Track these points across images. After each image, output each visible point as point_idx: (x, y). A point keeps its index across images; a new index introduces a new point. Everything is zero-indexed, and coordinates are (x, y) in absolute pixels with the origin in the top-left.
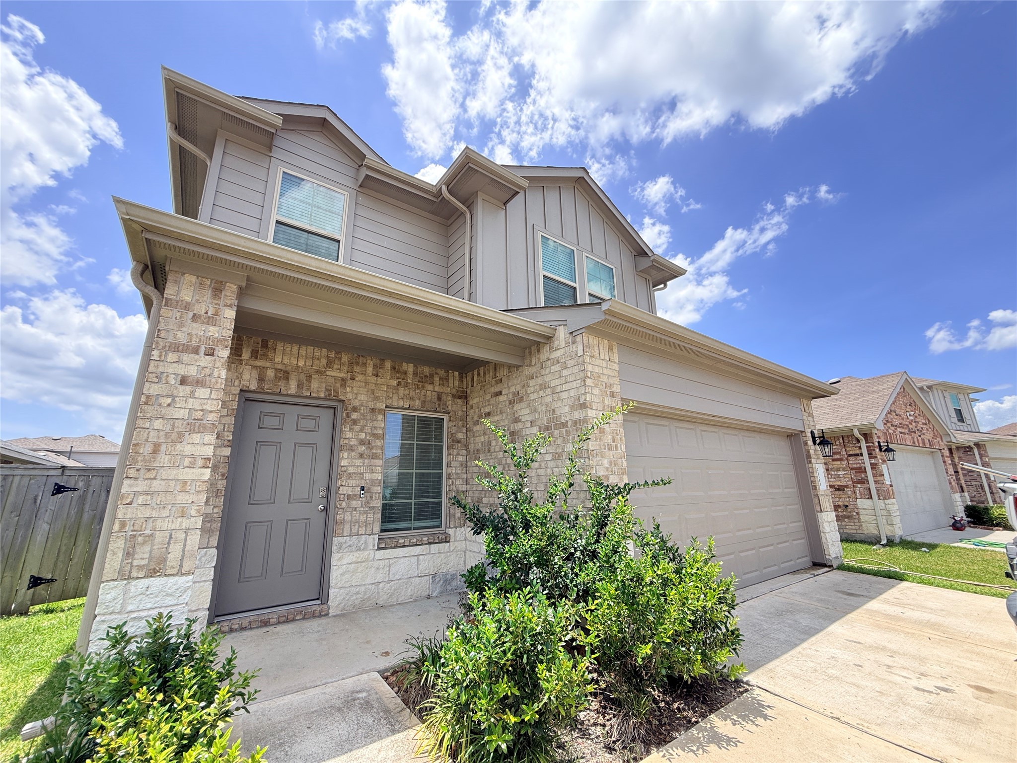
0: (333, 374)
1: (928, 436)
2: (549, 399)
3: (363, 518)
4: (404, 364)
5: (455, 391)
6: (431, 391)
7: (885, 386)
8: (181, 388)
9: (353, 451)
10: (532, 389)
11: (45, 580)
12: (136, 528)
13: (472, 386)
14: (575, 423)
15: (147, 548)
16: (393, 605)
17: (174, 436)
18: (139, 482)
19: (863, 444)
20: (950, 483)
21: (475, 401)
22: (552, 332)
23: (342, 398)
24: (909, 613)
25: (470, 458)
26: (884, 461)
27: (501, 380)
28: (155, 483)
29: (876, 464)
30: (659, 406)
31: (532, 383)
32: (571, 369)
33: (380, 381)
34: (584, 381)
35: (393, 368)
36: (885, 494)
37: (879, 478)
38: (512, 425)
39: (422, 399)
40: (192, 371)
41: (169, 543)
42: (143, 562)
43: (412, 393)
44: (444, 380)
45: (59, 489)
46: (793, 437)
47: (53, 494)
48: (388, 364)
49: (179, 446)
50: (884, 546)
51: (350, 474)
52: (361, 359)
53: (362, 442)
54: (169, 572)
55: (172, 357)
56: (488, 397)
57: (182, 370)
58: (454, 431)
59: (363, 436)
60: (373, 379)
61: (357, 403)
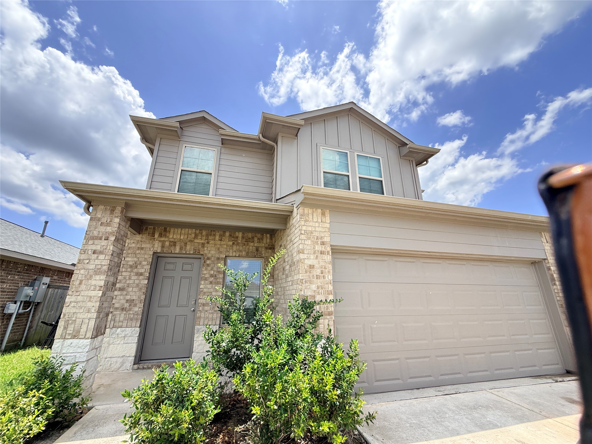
0: (198, 241)
2: (292, 248)
3: (211, 316)
4: (237, 233)
5: (267, 245)
6: (252, 246)
8: (93, 255)
9: (206, 280)
10: (288, 242)
12: (69, 317)
13: (276, 242)
14: (297, 262)
15: (73, 326)
17: (88, 277)
18: (73, 297)
21: (276, 250)
23: (202, 253)
27: (282, 238)
28: (79, 297)
32: (297, 230)
33: (223, 243)
34: (300, 236)
35: (230, 236)
39: (247, 251)
40: (98, 248)
41: (82, 324)
42: (71, 332)
43: (241, 248)
44: (260, 240)
46: (537, 264)
48: (227, 234)
49: (90, 281)
51: (204, 292)
53: (212, 276)
54: (81, 337)
55: (91, 242)
56: (279, 248)
57: (94, 248)
59: (212, 272)
60: (219, 242)
61: (209, 255)
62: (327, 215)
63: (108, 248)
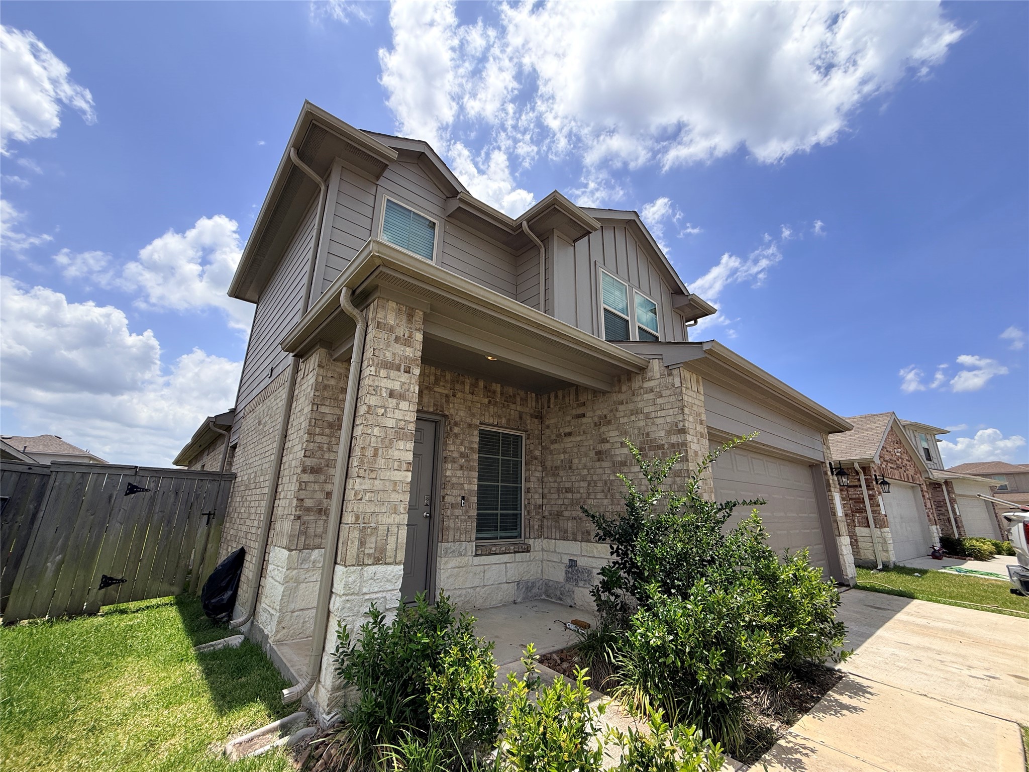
0: (439, 390)
1: (911, 472)
2: (642, 423)
3: (463, 525)
4: (494, 384)
5: (532, 411)
6: (515, 409)
7: (877, 425)
8: (390, 400)
9: (455, 462)
10: (622, 414)
11: (116, 580)
12: (366, 521)
13: (549, 407)
14: (673, 445)
15: (373, 539)
16: (487, 609)
17: (387, 441)
18: (366, 480)
19: (862, 477)
20: (929, 516)
21: (552, 421)
22: (646, 364)
23: (446, 413)
24: (933, 624)
25: (546, 475)
26: (880, 493)
27: (584, 404)
28: (377, 482)
29: (873, 496)
31: (621, 408)
32: (667, 398)
33: (475, 398)
34: (682, 409)
35: (485, 387)
36: (881, 523)
37: (876, 508)
38: (599, 445)
39: (508, 417)
40: (396, 386)
41: (387, 535)
42: (372, 551)
43: (500, 412)
44: (524, 400)
45: (132, 489)
46: (814, 467)
47: (127, 494)
48: (481, 384)
49: (390, 450)
50: (880, 570)
51: (453, 484)
52: (461, 377)
53: (462, 455)
54: (388, 560)
55: (383, 373)
56: (569, 418)
57: (390, 385)
58: (531, 448)
59: (462, 449)
60: (469, 397)
61: (458, 419)
62: (701, 384)
63: (412, 389)
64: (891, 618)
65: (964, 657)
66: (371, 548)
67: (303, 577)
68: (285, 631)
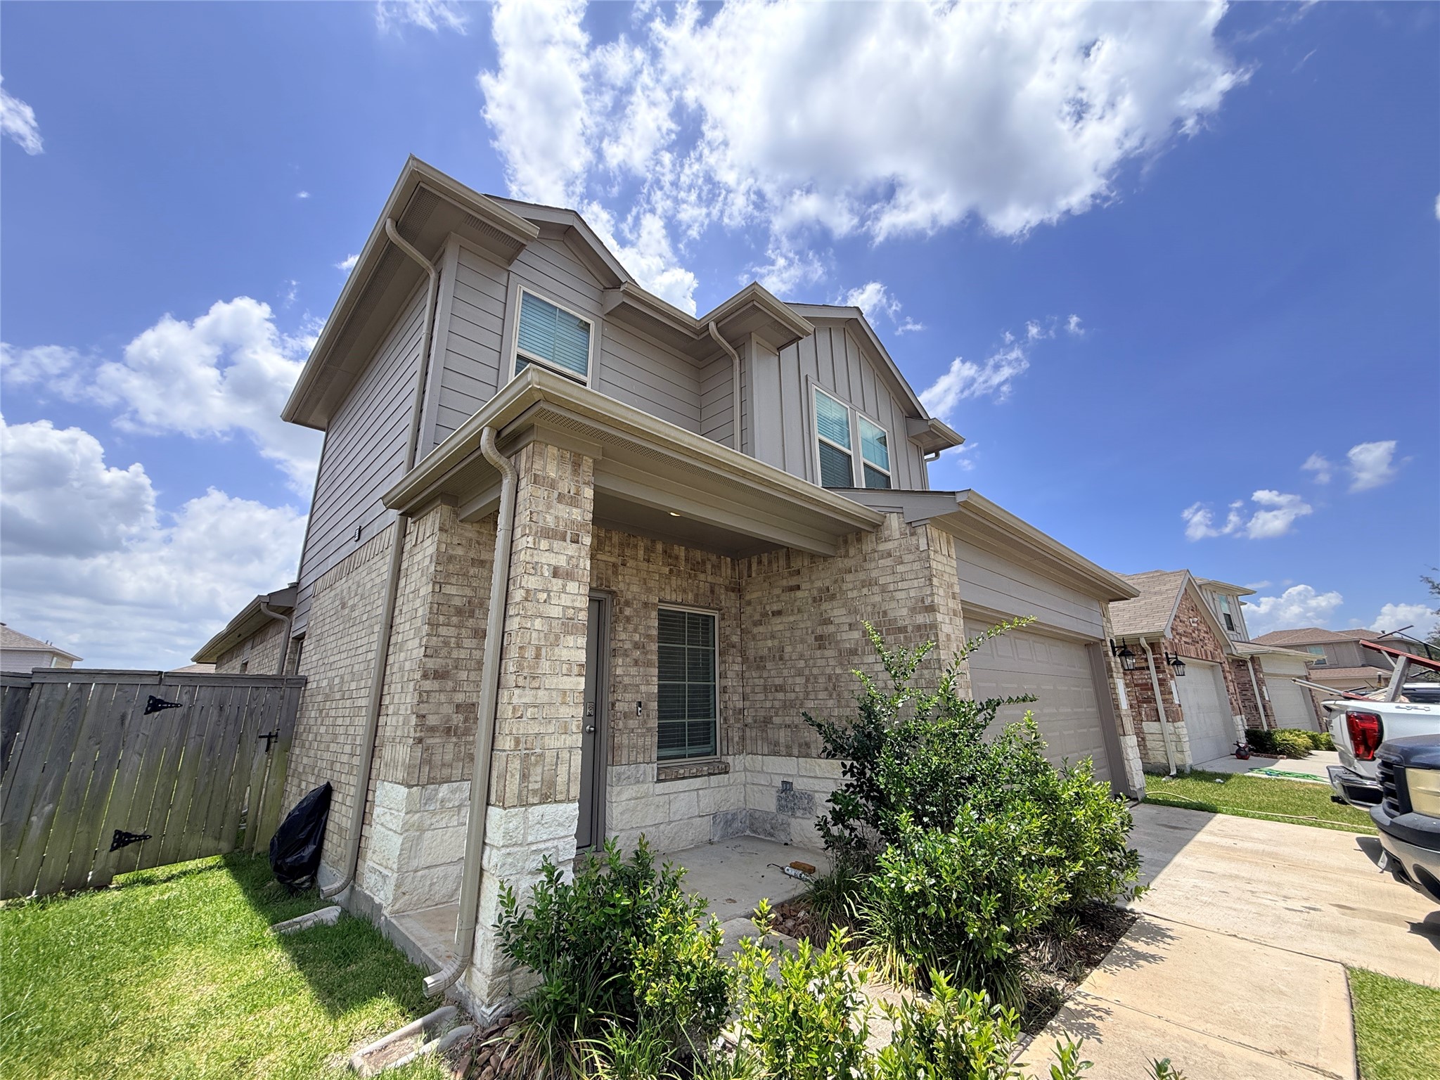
0: (604, 558)
1: (1210, 647)
2: (877, 598)
3: (640, 742)
4: (676, 547)
5: (727, 582)
6: (705, 579)
7: (1168, 587)
8: (554, 581)
9: (627, 656)
10: (850, 586)
11: (136, 836)
12: (529, 746)
13: (750, 576)
14: (919, 628)
15: (539, 770)
16: (674, 853)
17: (552, 637)
18: (527, 691)
19: (1150, 656)
20: (1232, 704)
21: (755, 595)
22: (878, 518)
23: (614, 588)
24: (1240, 844)
25: (749, 668)
26: (1172, 676)
27: (798, 572)
28: (541, 693)
29: (1165, 680)
30: (986, 608)
31: (849, 577)
32: (909, 565)
33: (652, 567)
34: (930, 580)
35: (665, 552)
36: (1174, 715)
37: (1167, 696)
38: (819, 628)
39: (695, 591)
40: (561, 561)
41: (557, 764)
42: (537, 786)
43: (685, 584)
45: (155, 705)
46: (1091, 646)
47: (147, 712)
48: (659, 547)
49: (556, 649)
50: (1173, 777)
51: (625, 685)
52: (632, 539)
53: (636, 646)
54: (559, 797)
55: (544, 544)
56: (777, 591)
57: (554, 560)
58: (727, 633)
59: (637, 637)
60: (644, 565)
61: (630, 597)
62: (953, 545)
63: (582, 565)
64: (1189, 840)
65: (1279, 885)
66: (536, 782)
67: (429, 822)
68: (407, 897)
